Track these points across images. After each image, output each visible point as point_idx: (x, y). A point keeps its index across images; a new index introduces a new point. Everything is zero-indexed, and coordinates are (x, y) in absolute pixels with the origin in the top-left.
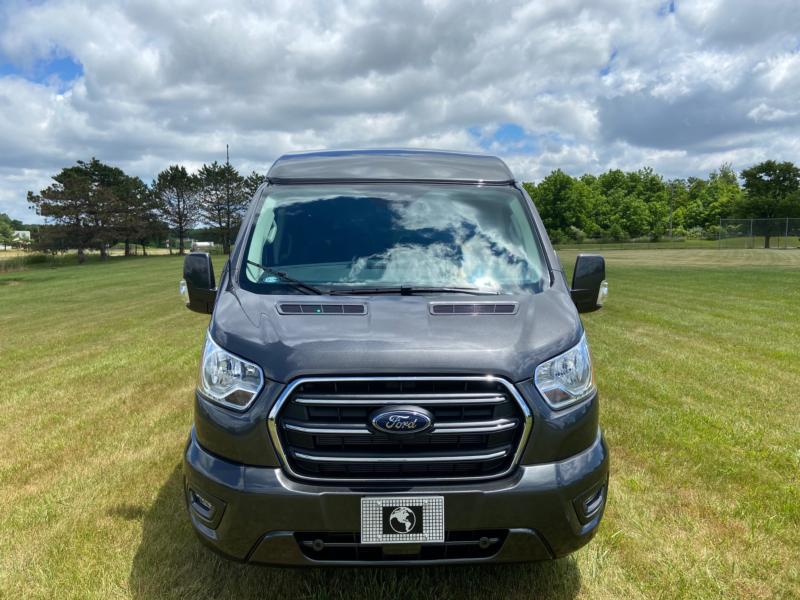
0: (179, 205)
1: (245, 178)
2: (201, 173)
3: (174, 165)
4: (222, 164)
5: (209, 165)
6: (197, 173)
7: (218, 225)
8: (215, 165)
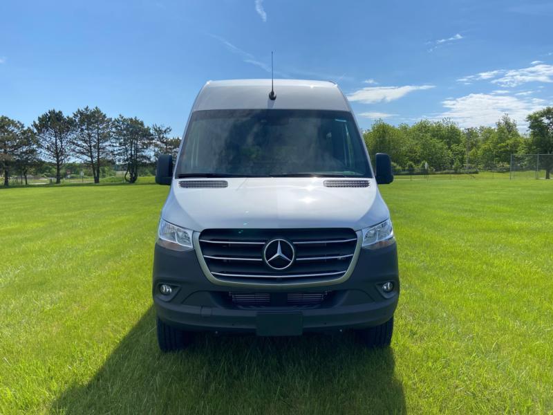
0: (56, 143)
1: (113, 120)
2: (75, 116)
3: (51, 109)
4: (92, 108)
5: (82, 108)
6: (71, 116)
7: (90, 159)
8: (86, 109)
